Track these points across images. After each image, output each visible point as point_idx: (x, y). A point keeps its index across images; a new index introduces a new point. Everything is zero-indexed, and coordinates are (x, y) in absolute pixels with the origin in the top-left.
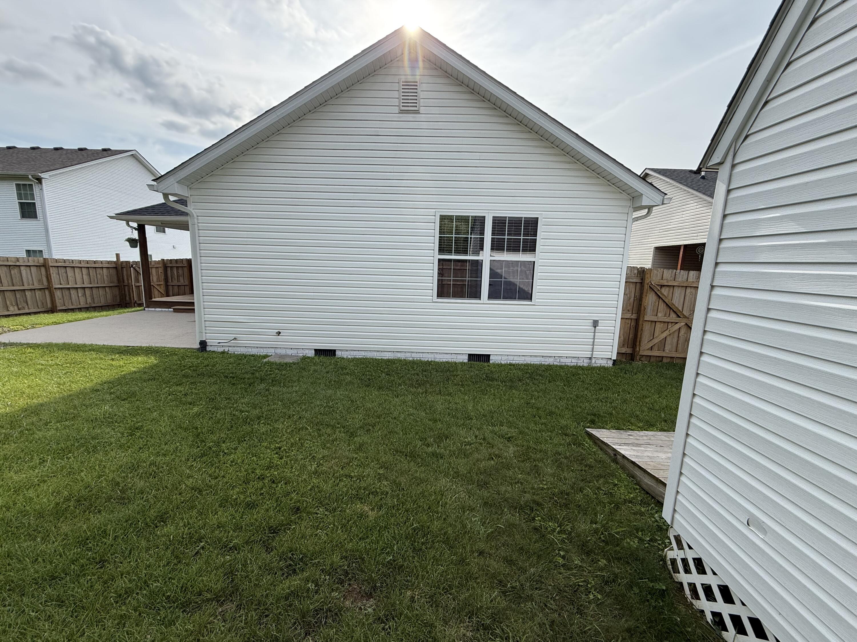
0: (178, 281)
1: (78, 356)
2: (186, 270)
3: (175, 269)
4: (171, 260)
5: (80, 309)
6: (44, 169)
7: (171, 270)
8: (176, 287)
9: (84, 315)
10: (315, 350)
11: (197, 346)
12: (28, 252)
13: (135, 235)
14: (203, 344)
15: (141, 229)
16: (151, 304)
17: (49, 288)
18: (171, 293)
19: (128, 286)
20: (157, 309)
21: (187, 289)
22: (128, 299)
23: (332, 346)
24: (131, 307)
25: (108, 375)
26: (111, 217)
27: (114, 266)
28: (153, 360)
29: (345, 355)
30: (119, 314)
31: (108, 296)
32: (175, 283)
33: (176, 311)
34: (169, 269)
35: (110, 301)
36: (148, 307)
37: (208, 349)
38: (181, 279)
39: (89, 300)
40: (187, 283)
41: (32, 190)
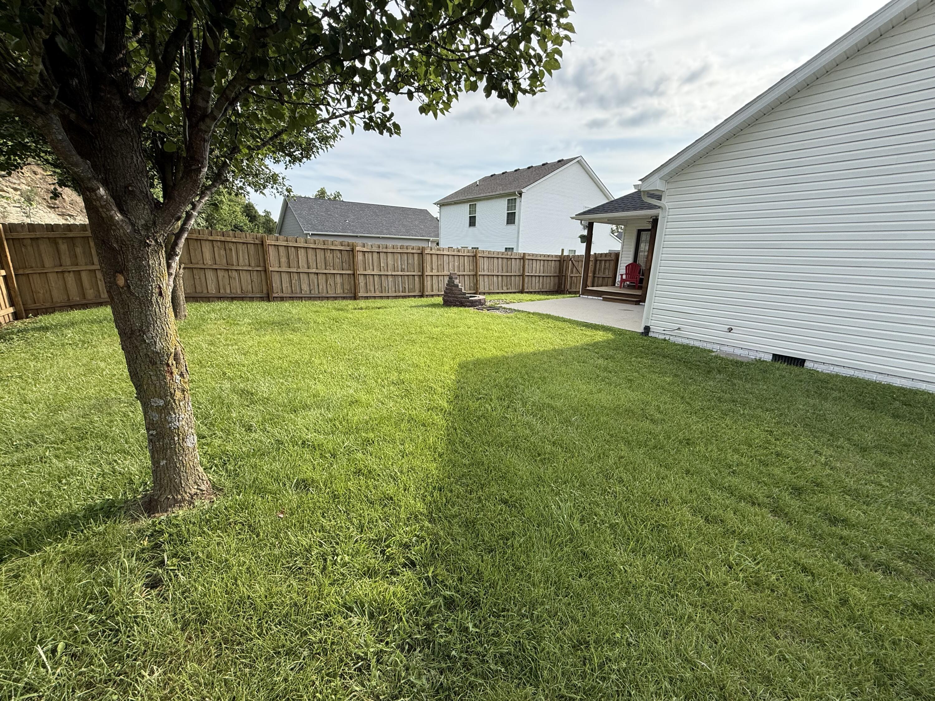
0: (604, 273)
1: (560, 324)
2: (612, 263)
3: (603, 262)
4: (602, 254)
5: (535, 292)
6: (524, 185)
7: (600, 263)
8: (601, 279)
9: (542, 297)
10: (774, 355)
11: (641, 330)
12: (506, 249)
13: (585, 233)
14: (647, 329)
15: (590, 227)
16: (586, 292)
17: (523, 275)
18: (596, 284)
19: (565, 276)
20: (590, 297)
21: (610, 281)
22: (563, 287)
23: (801, 355)
24: (564, 294)
25: (587, 340)
26: (572, 218)
27: (559, 259)
28: (610, 336)
29: (820, 368)
30: (564, 298)
31: (550, 284)
32: (601, 275)
33: (605, 299)
34: (598, 262)
35: (552, 289)
36: (583, 294)
37: (651, 334)
38: (607, 271)
39: (541, 286)
40: (611, 275)
41: (515, 203)
